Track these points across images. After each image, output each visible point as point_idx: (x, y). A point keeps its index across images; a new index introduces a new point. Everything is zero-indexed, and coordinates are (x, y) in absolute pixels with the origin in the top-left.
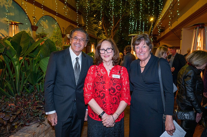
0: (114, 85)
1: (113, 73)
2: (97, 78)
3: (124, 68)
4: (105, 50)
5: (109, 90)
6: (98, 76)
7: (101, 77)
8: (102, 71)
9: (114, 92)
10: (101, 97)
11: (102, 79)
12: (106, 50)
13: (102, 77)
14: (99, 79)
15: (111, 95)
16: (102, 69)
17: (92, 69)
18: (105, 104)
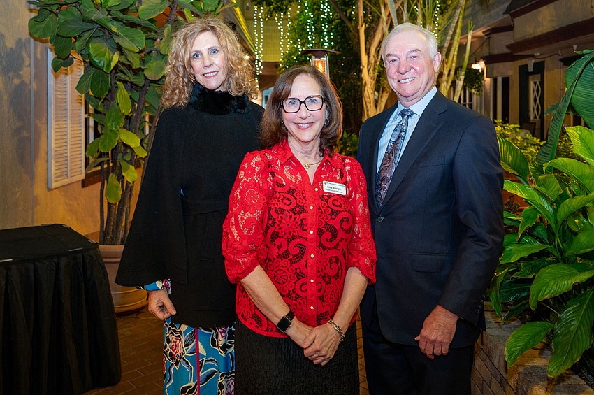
0: (333, 217)
1: (322, 176)
2: (278, 194)
3: (350, 160)
4: (301, 103)
5: (320, 233)
6: (278, 189)
7: (288, 193)
8: (290, 170)
9: (332, 239)
10: (291, 257)
11: (292, 198)
12: (304, 102)
13: (291, 191)
14: (284, 198)
15: (324, 248)
16: (290, 164)
17: (257, 164)
18: (302, 281)
